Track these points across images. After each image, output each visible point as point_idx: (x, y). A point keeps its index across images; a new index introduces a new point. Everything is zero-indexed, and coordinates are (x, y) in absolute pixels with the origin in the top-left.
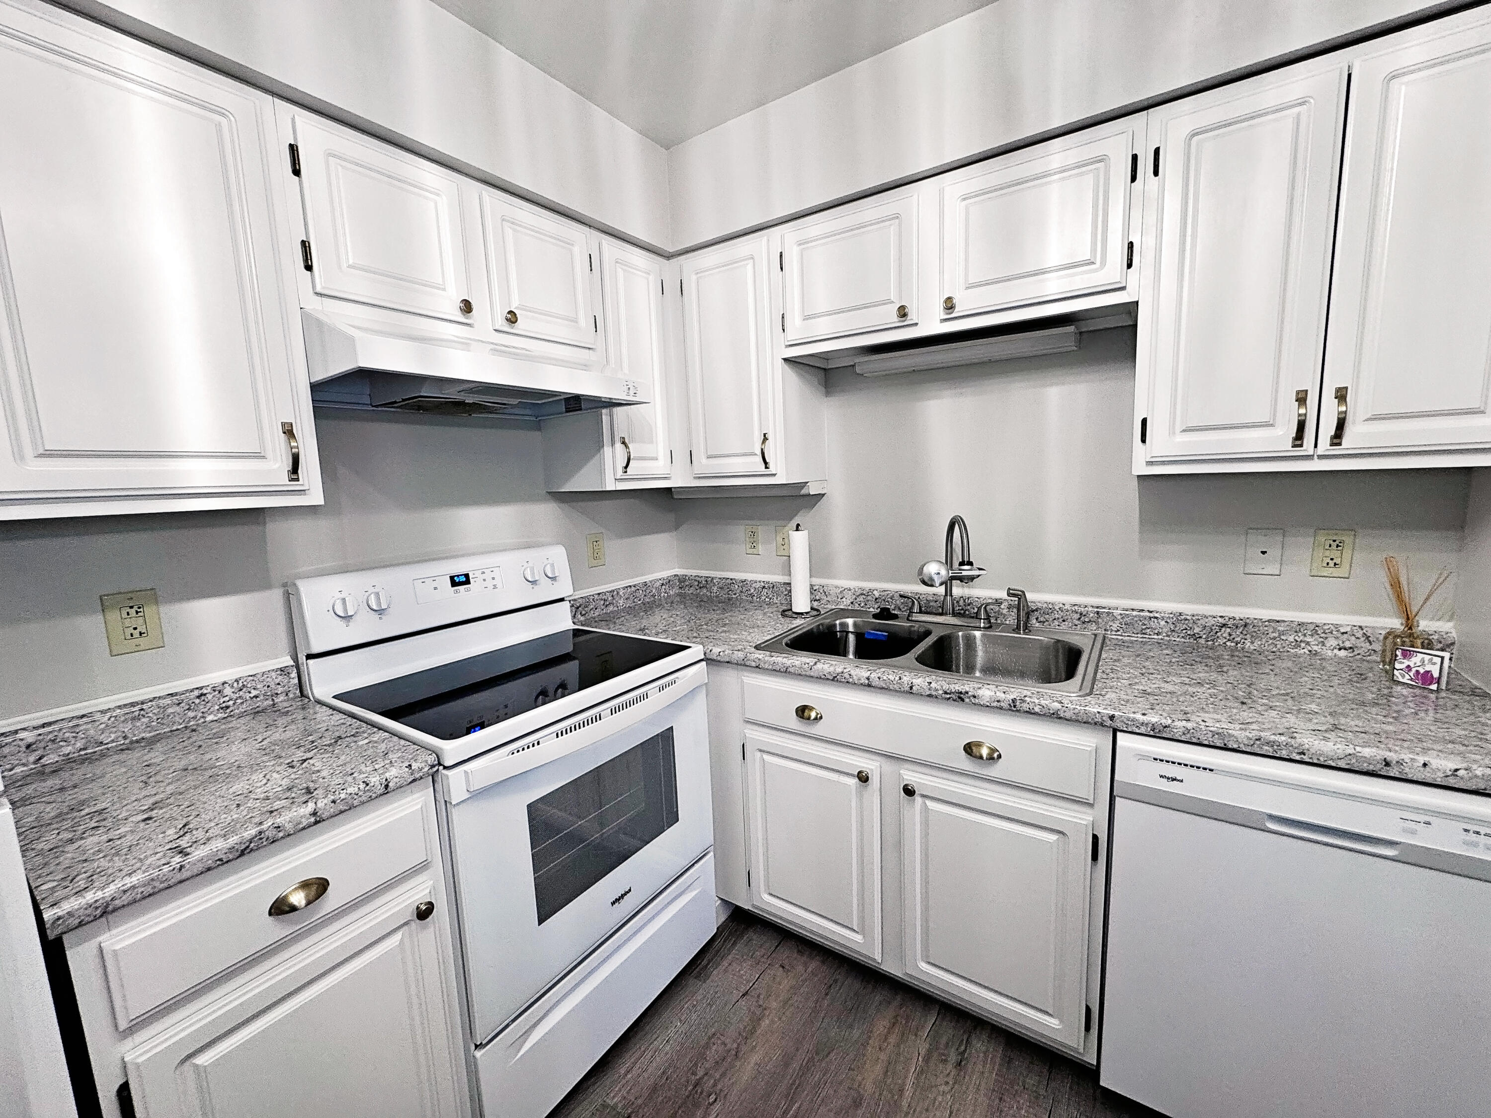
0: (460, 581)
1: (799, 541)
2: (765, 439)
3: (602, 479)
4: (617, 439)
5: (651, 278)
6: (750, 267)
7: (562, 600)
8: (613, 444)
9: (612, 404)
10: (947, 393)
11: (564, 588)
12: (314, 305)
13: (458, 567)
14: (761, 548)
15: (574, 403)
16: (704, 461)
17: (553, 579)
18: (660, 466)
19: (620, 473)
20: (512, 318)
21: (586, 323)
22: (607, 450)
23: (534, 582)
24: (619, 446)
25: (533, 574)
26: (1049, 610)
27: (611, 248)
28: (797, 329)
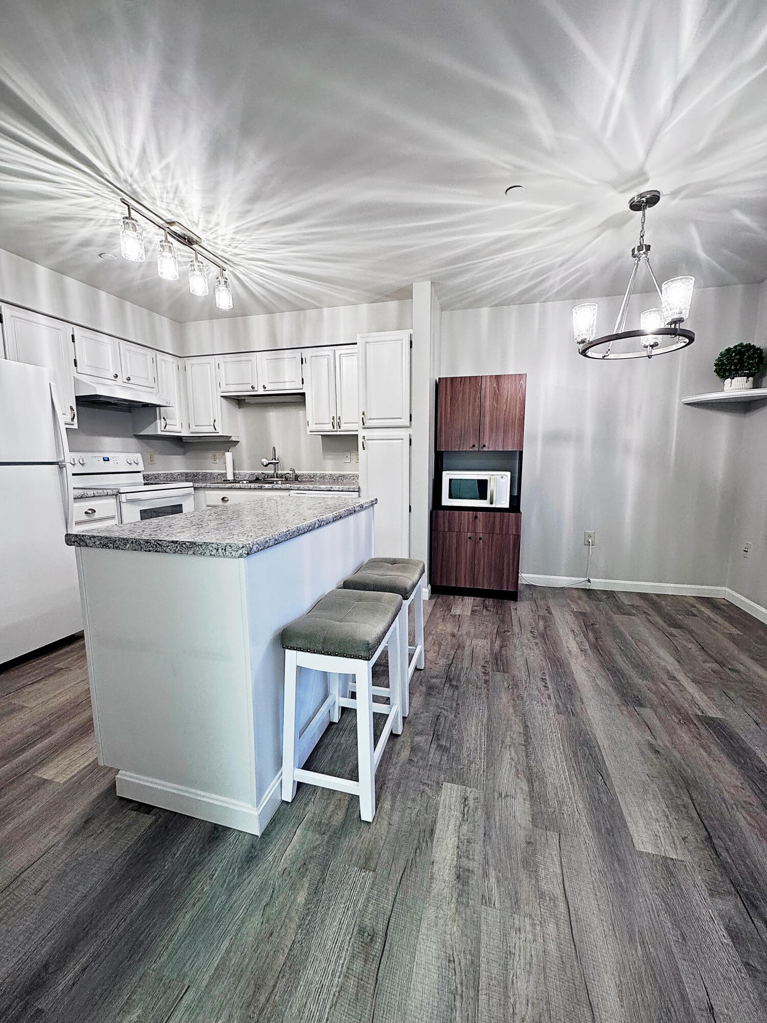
0: (106, 460)
1: (229, 455)
2: (215, 421)
3: (156, 430)
4: (162, 417)
5: (174, 364)
6: (209, 366)
7: (139, 472)
8: (160, 419)
9: (160, 406)
10: (274, 410)
11: (141, 467)
12: (77, 376)
13: (106, 455)
14: (217, 461)
15: (146, 405)
16: (194, 427)
17: (137, 464)
18: (177, 428)
19: (163, 429)
20: (129, 379)
21: (151, 380)
22: (158, 421)
23: (130, 464)
24: (162, 419)
25: (130, 461)
26: (303, 475)
27: (160, 356)
28: (224, 388)
